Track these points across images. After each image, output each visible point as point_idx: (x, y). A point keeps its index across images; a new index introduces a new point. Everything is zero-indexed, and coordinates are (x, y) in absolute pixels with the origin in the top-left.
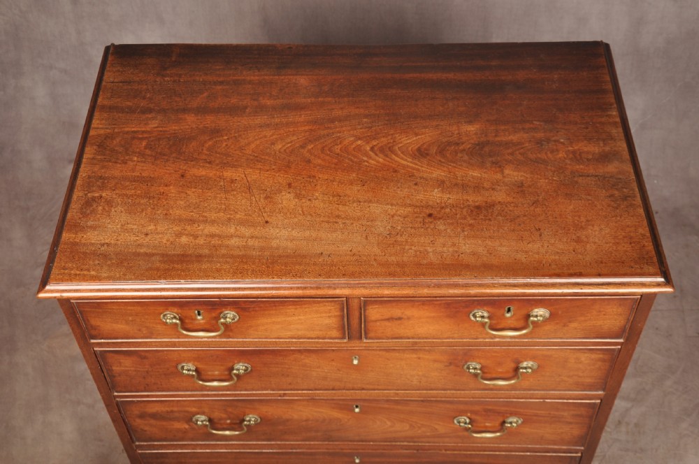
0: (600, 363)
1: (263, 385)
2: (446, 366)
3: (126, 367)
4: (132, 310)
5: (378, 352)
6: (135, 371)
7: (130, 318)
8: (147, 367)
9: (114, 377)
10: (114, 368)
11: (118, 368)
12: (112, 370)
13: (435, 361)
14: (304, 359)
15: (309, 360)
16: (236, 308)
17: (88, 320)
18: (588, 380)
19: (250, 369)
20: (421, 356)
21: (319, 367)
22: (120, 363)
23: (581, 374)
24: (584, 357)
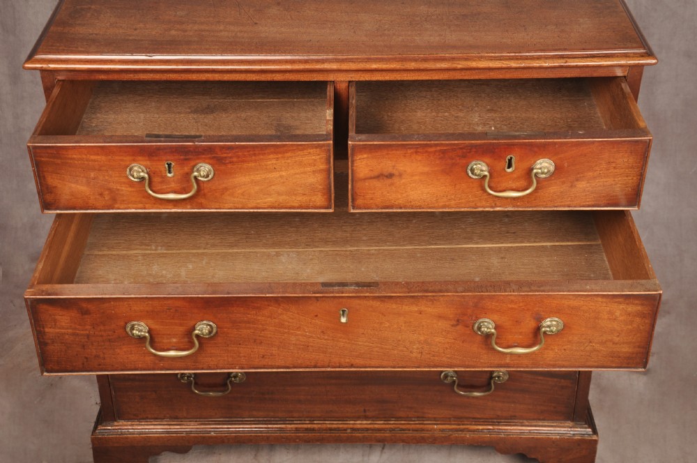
0: (638, 320)
1: (230, 359)
2: (453, 326)
3: (63, 328)
4: (95, 161)
5: (371, 303)
6: (73, 334)
7: (92, 175)
8: (88, 327)
9: (46, 344)
10: (47, 330)
11: (51, 330)
12: (45, 332)
13: (440, 317)
14: (282, 314)
15: (288, 316)
16: (210, 158)
17: (44, 177)
18: (626, 349)
19: (215, 331)
20: (423, 308)
21: (299, 328)
22: (55, 321)
23: (616, 339)
24: (619, 310)
